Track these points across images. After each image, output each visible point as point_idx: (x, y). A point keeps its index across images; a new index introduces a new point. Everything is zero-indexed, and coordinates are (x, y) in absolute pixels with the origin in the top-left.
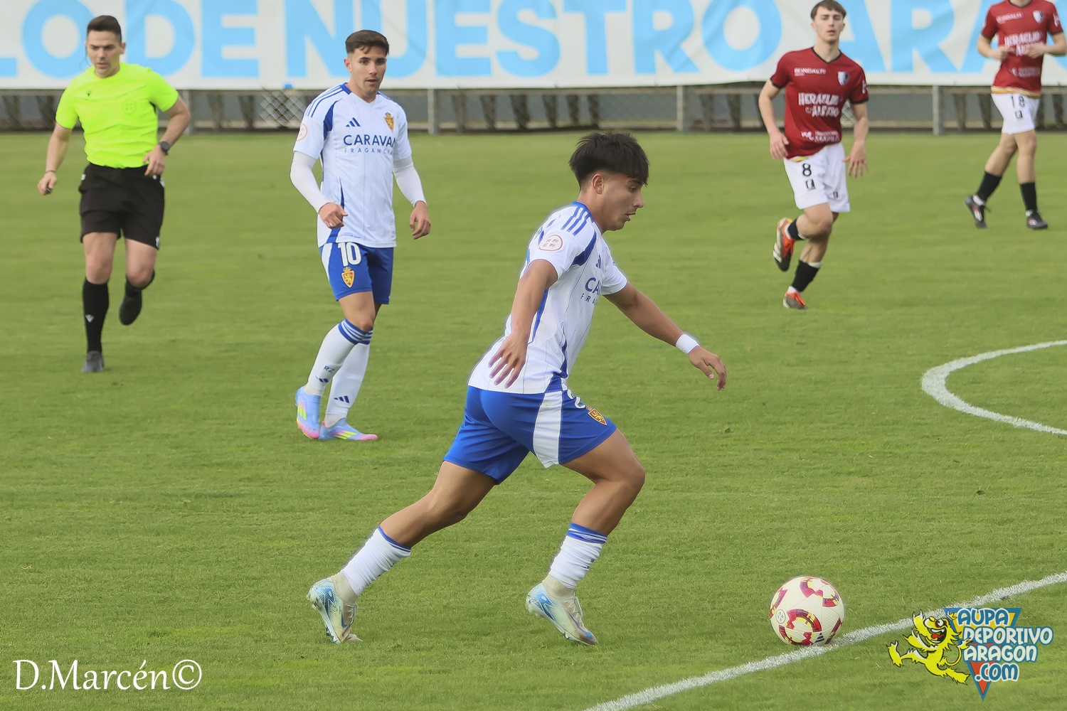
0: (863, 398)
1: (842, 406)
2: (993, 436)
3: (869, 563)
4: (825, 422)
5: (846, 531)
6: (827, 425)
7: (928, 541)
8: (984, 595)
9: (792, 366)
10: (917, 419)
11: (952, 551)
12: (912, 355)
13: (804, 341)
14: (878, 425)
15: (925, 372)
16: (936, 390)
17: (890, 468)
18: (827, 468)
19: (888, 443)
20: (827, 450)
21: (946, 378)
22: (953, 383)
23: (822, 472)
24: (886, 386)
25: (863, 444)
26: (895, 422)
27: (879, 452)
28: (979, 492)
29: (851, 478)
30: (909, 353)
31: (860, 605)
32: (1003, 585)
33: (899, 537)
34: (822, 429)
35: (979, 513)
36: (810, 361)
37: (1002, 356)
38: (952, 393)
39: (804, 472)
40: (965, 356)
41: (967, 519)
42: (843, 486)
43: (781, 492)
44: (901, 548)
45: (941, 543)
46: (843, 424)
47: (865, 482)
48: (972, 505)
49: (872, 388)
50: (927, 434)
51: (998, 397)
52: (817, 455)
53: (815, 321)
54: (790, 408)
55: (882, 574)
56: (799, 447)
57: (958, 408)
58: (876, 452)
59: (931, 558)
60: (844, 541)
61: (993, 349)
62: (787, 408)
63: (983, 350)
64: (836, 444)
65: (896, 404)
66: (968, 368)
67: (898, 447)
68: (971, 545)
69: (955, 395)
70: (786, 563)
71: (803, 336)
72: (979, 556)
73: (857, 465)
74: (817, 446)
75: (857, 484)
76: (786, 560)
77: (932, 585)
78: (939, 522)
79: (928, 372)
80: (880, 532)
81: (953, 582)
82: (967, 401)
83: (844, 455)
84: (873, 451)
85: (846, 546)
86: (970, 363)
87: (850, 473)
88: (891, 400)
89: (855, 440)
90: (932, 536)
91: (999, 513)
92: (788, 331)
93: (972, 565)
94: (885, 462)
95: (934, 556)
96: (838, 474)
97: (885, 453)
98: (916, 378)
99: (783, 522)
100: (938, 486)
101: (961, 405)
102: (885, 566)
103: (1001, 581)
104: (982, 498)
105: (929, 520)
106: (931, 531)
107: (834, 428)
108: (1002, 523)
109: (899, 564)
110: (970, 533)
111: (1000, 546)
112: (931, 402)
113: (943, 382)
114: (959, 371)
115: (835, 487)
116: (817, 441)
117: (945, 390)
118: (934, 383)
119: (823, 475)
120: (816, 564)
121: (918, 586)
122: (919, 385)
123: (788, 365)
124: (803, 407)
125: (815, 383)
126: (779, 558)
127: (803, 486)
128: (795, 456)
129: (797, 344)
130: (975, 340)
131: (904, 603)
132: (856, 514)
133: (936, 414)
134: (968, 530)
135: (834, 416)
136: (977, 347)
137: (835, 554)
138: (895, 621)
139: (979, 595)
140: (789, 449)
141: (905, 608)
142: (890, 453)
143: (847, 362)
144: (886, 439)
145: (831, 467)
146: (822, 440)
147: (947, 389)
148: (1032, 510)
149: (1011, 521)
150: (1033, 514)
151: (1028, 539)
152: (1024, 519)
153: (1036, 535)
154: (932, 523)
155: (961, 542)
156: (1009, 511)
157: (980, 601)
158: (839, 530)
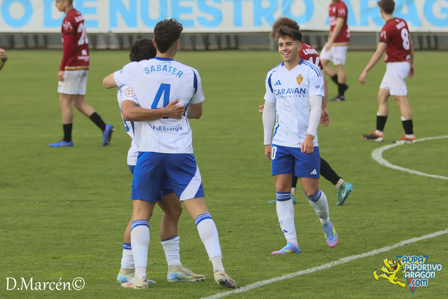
0: (348, 161)
1: (338, 165)
2: (401, 177)
5: (340, 216)
7: (374, 221)
8: (397, 243)
10: (370, 170)
11: (384, 225)
12: (368, 144)
14: (353, 173)
15: (373, 150)
16: (378, 158)
17: (358, 191)
18: (332, 190)
19: (358, 180)
21: (382, 153)
22: (385, 155)
23: (330, 192)
24: (357, 156)
26: (361, 171)
28: (395, 201)
30: (366, 143)
32: (405, 239)
33: (362, 219)
35: (395, 209)
38: (384, 159)
40: (390, 144)
41: (390, 211)
44: (363, 224)
45: (380, 222)
48: (392, 206)
49: (351, 157)
50: (374, 176)
51: (403, 161)
55: (355, 234)
57: (387, 166)
59: (375, 228)
60: (340, 220)
65: (361, 164)
66: (391, 149)
67: (362, 182)
68: (392, 222)
69: (386, 160)
72: (395, 227)
77: (376, 239)
78: (379, 213)
79: (375, 151)
80: (354, 217)
81: (384, 238)
82: (391, 162)
85: (340, 223)
86: (391, 147)
88: (359, 162)
90: (376, 218)
91: (404, 209)
93: (392, 231)
95: (377, 227)
98: (370, 153)
100: (378, 198)
101: (388, 164)
102: (356, 231)
103: (404, 237)
104: (397, 203)
105: (374, 212)
106: (375, 216)
108: (405, 213)
109: (362, 230)
110: (391, 217)
111: (404, 223)
112: (375, 163)
113: (381, 155)
114: (387, 150)
118: (377, 155)
121: (370, 239)
122: (370, 156)
126: (312, 228)
130: (394, 137)
131: (364, 246)
132: (344, 209)
133: (378, 168)
134: (391, 216)
138: (361, 254)
139: (395, 243)
141: (365, 249)
142: (358, 184)
143: (341, 146)
144: (357, 178)
147: (382, 158)
148: (417, 208)
149: (408, 212)
150: (418, 210)
151: (416, 220)
152: (414, 212)
153: (419, 218)
154: (376, 213)
155: (388, 221)
156: (408, 208)
157: (396, 246)
158: (337, 216)
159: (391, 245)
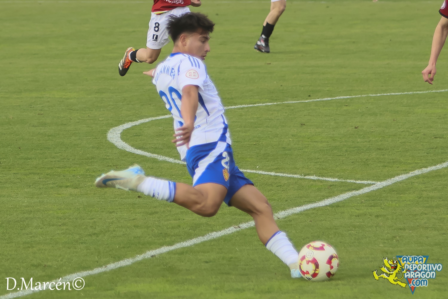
0: (75, 144)
1: (63, 149)
2: (147, 165)
3: (77, 237)
4: (54, 158)
5: (65, 219)
6: (54, 160)
7: (111, 224)
8: (142, 254)
9: (35, 127)
10: (105, 156)
11: (124, 230)
12: (102, 121)
13: (42, 113)
14: (83, 159)
15: (109, 130)
16: (115, 140)
17: (89, 184)
18: (54, 184)
19: (88, 169)
20: (55, 174)
21: (121, 133)
22: (125, 136)
23: (51, 186)
24: (87, 137)
25: (75, 170)
26: (93, 158)
27: (84, 175)
28: (139, 197)
29: (68, 189)
30: (100, 119)
31: (72, 260)
32: (152, 249)
33: (95, 222)
34: (52, 162)
35: (139, 209)
36: (46, 124)
37: (152, 121)
38: (124, 141)
39: (41, 186)
40: (131, 121)
41: (132, 212)
42: (63, 194)
43: (29, 197)
44: (95, 228)
45: (118, 225)
46: (63, 159)
47: (76, 191)
48: (135, 204)
49: (80, 139)
50: (110, 164)
51: (150, 144)
52: (49, 176)
53: (49, 102)
54: (34, 150)
55: (85, 243)
56: (39, 172)
57: (127, 150)
58: (82, 175)
59: (112, 233)
60: (64, 224)
61: (147, 117)
62: (32, 150)
63: (141, 118)
64: (59, 170)
65: (93, 148)
66: (133, 128)
67: (94, 172)
68: (134, 226)
69: (126, 143)
70: (31, 237)
71: (41, 110)
72: (138, 232)
73: (71, 182)
74: (49, 171)
75: (71, 193)
76: (31, 235)
77: (113, 249)
78: (117, 213)
79: (111, 130)
80: (84, 219)
81: (124, 247)
82: (132, 146)
83: (64, 176)
84: (80, 174)
85: (65, 227)
86: (134, 125)
87: (67, 187)
88: (90, 146)
89: (70, 168)
90: (113, 221)
91: (150, 208)
92: (33, 107)
93: (135, 237)
94: (87, 180)
95: (114, 233)
96: (61, 187)
97: (87, 175)
98: (104, 133)
99: (30, 214)
100: (116, 193)
101: (129, 148)
102: (86, 238)
103: (151, 246)
104: (140, 200)
105: (111, 213)
106: (112, 218)
107: (58, 161)
108: (152, 214)
109: (94, 237)
110: (134, 219)
111: (150, 227)
112: (112, 146)
113: (119, 135)
114: (128, 129)
115: (59, 194)
116: (49, 168)
117: (120, 140)
118: (114, 136)
119: (52, 188)
120: (48, 238)
121: (105, 249)
122: (106, 137)
123: (33, 126)
124: (41, 150)
125: (48, 136)
126: (27, 234)
127: (41, 194)
128: (36, 177)
129: (38, 114)
130: (137, 112)
131: (97, 259)
132: (70, 209)
133: (115, 153)
134: (132, 218)
135: (58, 155)
136: (138, 116)
137: (59, 232)
138: (92, 269)
139: (139, 254)
140: (33, 173)
141: (97, 262)
142: (90, 175)
143: (66, 124)
144: (87, 167)
145: (57, 183)
146: (52, 168)
147: (121, 139)
148: (168, 207)
149: (157, 213)
150: (169, 209)
151: (166, 223)
152: (164, 211)
153: (170, 220)
154: (113, 214)
155: (129, 225)
156: (155, 207)
157: (139, 258)
158: (61, 218)
159: (133, 256)
